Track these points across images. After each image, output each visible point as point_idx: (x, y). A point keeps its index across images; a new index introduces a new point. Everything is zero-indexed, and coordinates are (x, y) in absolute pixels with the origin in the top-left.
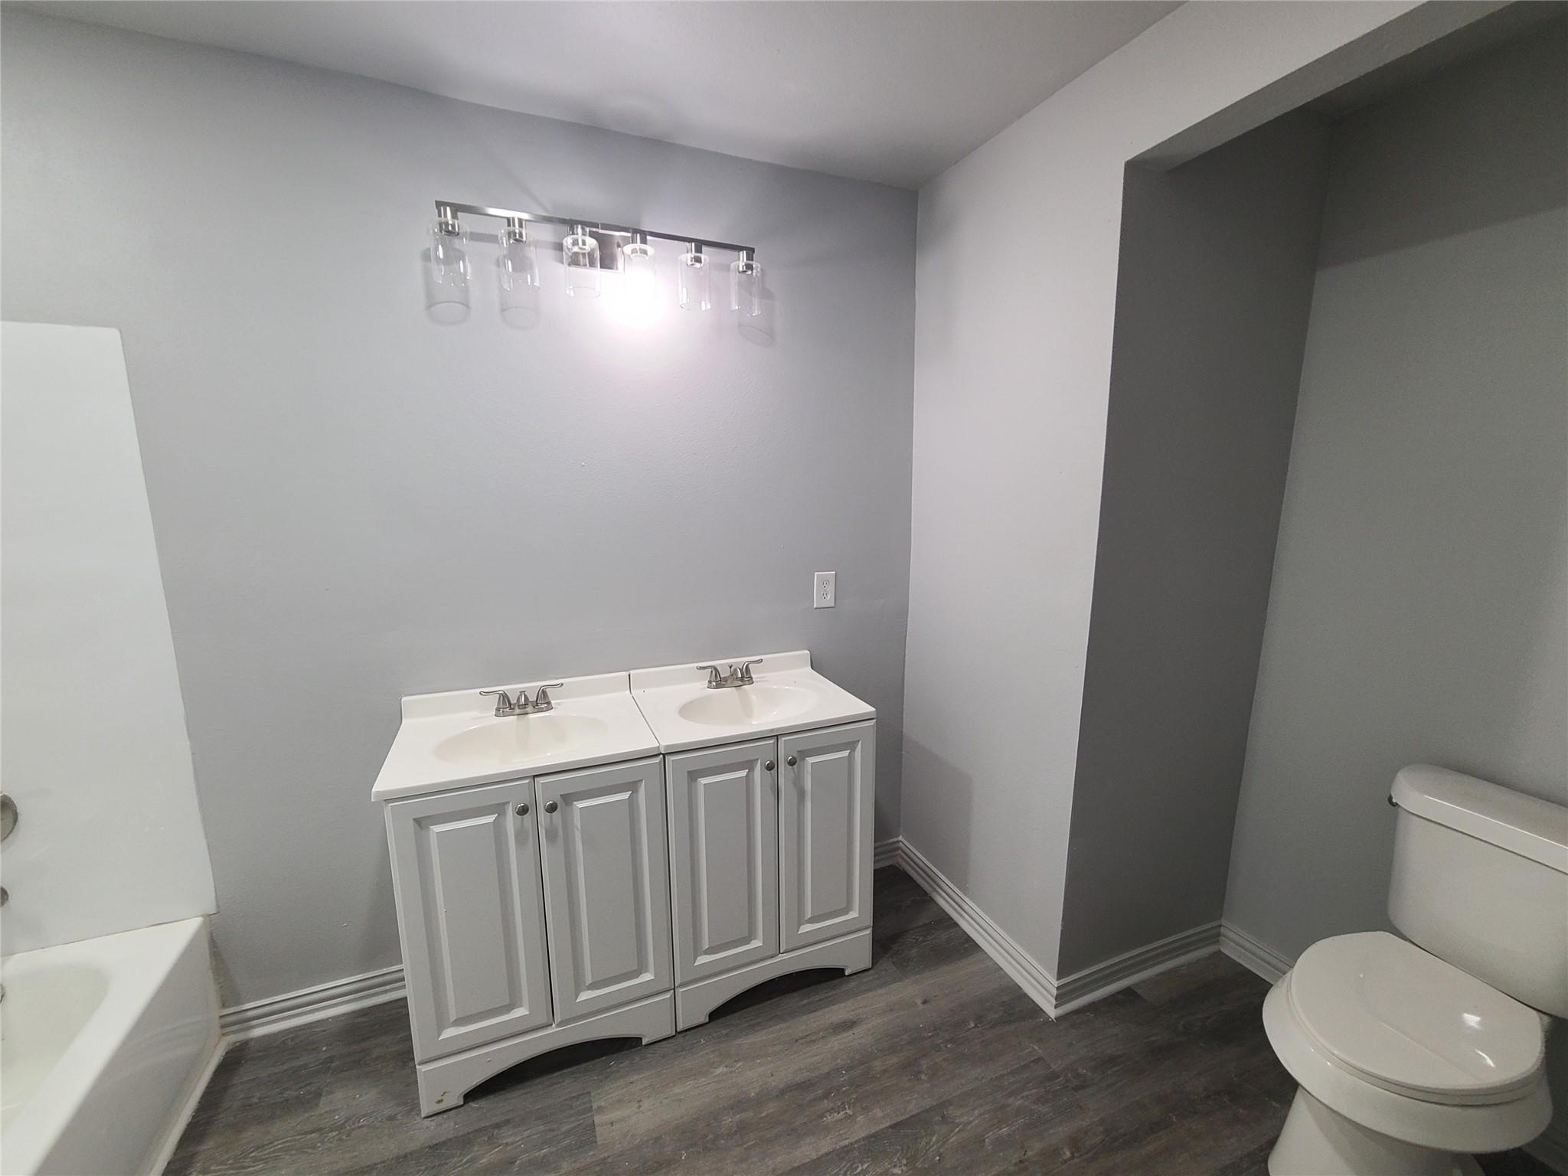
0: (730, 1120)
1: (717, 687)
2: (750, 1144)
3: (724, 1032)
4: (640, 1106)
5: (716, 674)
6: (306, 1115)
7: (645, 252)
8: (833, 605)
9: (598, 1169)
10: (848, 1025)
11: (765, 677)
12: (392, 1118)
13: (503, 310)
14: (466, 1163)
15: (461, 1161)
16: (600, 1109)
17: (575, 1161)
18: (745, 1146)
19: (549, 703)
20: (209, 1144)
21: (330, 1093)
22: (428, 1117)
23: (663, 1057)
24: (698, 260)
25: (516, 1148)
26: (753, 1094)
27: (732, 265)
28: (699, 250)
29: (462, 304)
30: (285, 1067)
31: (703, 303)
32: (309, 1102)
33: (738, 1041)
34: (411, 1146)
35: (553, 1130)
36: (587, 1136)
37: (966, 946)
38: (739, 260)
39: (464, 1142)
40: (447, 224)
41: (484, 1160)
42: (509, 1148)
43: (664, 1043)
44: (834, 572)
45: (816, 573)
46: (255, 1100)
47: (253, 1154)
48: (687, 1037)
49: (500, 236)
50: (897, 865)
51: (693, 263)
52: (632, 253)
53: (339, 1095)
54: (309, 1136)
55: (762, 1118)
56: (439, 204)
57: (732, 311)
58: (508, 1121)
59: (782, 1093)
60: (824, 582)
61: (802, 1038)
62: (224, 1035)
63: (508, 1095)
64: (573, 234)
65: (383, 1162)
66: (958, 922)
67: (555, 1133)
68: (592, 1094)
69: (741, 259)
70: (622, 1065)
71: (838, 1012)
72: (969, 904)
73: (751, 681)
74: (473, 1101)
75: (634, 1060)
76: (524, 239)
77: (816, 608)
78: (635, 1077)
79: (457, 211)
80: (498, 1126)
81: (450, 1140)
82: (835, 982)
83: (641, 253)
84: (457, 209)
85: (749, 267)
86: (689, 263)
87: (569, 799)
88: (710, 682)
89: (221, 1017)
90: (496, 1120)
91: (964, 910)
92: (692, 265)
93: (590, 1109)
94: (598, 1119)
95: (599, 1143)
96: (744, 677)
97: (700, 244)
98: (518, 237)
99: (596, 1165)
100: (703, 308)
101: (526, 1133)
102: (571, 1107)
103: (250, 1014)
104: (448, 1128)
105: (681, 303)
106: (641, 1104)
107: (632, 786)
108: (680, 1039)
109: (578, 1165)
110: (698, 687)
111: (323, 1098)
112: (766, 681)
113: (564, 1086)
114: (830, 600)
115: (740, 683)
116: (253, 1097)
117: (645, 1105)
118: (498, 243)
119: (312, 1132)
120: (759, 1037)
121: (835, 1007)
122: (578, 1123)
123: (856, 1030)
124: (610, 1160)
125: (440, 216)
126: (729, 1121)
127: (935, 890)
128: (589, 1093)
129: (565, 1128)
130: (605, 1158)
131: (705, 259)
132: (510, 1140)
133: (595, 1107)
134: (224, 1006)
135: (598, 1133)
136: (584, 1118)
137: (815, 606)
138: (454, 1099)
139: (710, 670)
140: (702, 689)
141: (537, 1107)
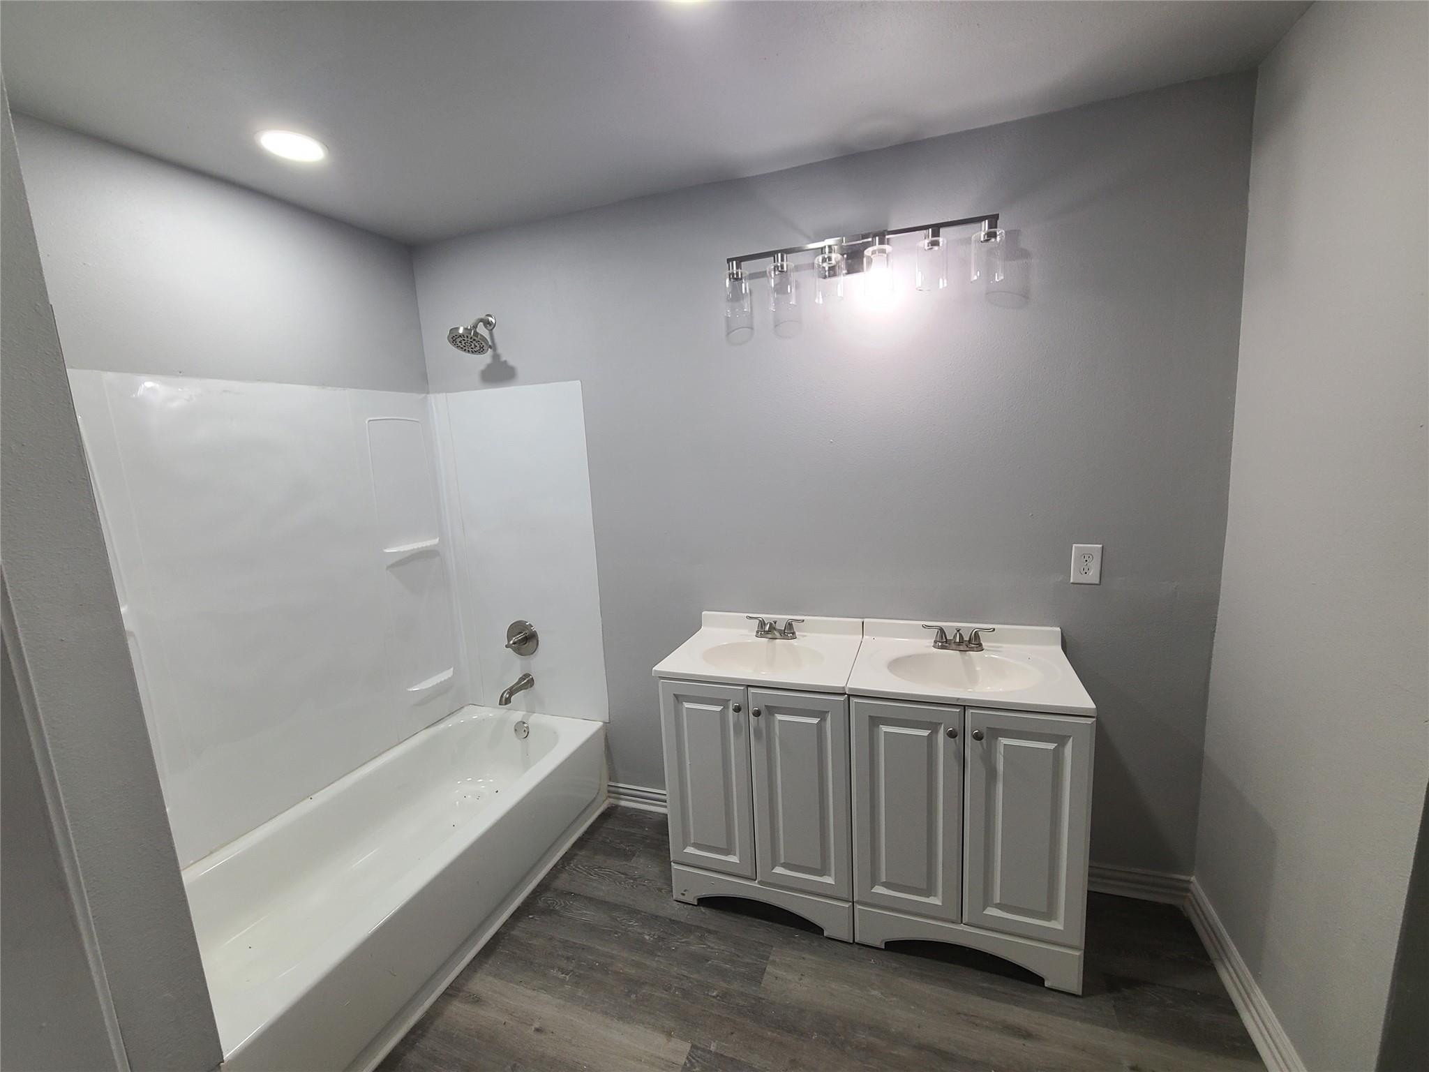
0: (864, 1036)
1: (943, 647)
2: (870, 1066)
3: (894, 965)
4: (801, 979)
5: (942, 636)
6: (624, 863)
7: (883, 251)
8: (1097, 582)
9: (753, 1002)
10: (1027, 1035)
11: (1001, 647)
12: (660, 890)
13: (776, 326)
14: (683, 943)
15: (681, 939)
16: (774, 962)
17: (742, 986)
18: (866, 1065)
19: (793, 633)
20: (583, 853)
21: (639, 856)
22: (677, 901)
23: (835, 954)
24: (935, 243)
25: (712, 952)
26: (893, 1030)
27: (973, 237)
28: (936, 234)
29: (749, 328)
30: (627, 830)
31: (941, 280)
32: (628, 856)
33: (901, 980)
34: (661, 913)
35: (738, 956)
36: (756, 976)
37: (1238, 1044)
38: (981, 230)
39: (688, 929)
40: (733, 274)
41: (693, 948)
42: (709, 950)
43: (840, 943)
44: (1101, 546)
45: (1074, 545)
46: (608, 841)
47: (596, 870)
48: (861, 951)
49: (768, 270)
50: (1181, 908)
51: (930, 247)
52: (872, 254)
53: (642, 861)
54: (620, 875)
55: (891, 1054)
56: (729, 260)
57: (971, 282)
58: (715, 932)
59: (920, 1047)
60: (1086, 557)
61: (966, 1015)
62: (609, 797)
63: (723, 915)
64: (822, 254)
65: (645, 913)
66: (1239, 1012)
67: (739, 959)
68: (774, 949)
69: (983, 229)
70: (803, 941)
71: (1018, 1015)
72: (1259, 996)
73: (979, 647)
74: (703, 906)
75: (813, 943)
76: (785, 269)
77: (1072, 583)
78: (807, 956)
79: (741, 262)
80: (709, 932)
81: (682, 923)
82: (1030, 986)
83: (879, 253)
84: (740, 260)
85: (991, 235)
86: (927, 248)
87: (772, 710)
88: (935, 642)
89: (609, 785)
90: (711, 928)
91: (1251, 1001)
92: (930, 249)
93: (767, 958)
94: (769, 969)
95: (762, 985)
96: (973, 643)
97: (936, 229)
98: (780, 269)
99: (754, 998)
100: (941, 287)
101: (722, 947)
102: (756, 949)
103: (621, 790)
104: (684, 914)
105: (917, 286)
106: (803, 978)
107: (822, 715)
108: (856, 948)
109: (742, 989)
110: (925, 644)
111: (635, 858)
112: (1000, 651)
113: (759, 931)
114: (1093, 576)
115: (966, 649)
116: (608, 838)
117: (806, 980)
118: (767, 277)
119: (623, 874)
120: (926, 989)
121: (1017, 1009)
122: (756, 962)
123: (1029, 1044)
124: (764, 1001)
125: (729, 269)
126: (862, 1036)
127: (1222, 960)
128: (772, 946)
129: (747, 960)
130: (761, 998)
131: (943, 241)
132: (712, 945)
133: (771, 958)
134: (610, 780)
135: (765, 978)
136: (761, 962)
137: (1072, 581)
138: (691, 898)
139: (936, 630)
140: (927, 647)
141: (737, 935)
